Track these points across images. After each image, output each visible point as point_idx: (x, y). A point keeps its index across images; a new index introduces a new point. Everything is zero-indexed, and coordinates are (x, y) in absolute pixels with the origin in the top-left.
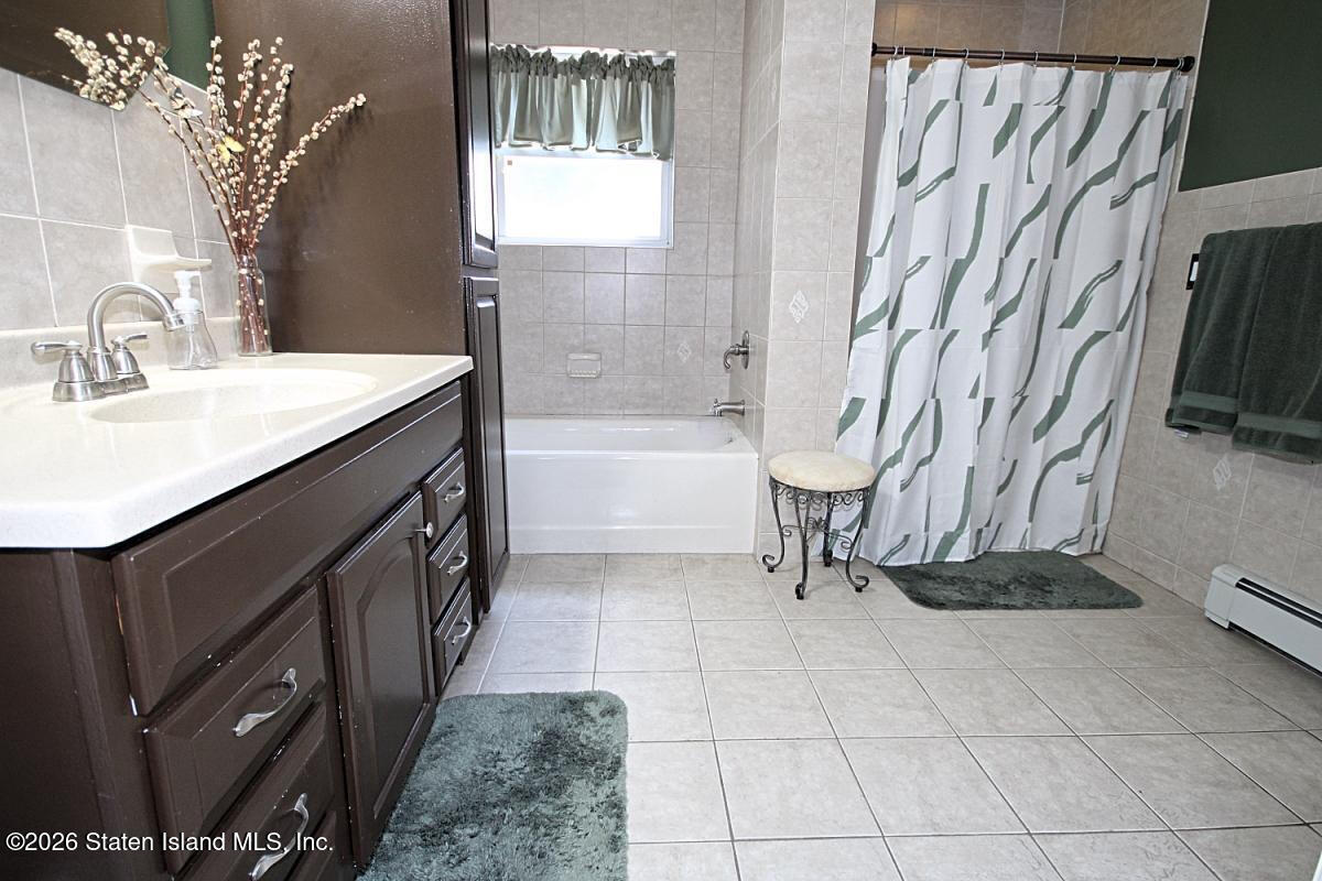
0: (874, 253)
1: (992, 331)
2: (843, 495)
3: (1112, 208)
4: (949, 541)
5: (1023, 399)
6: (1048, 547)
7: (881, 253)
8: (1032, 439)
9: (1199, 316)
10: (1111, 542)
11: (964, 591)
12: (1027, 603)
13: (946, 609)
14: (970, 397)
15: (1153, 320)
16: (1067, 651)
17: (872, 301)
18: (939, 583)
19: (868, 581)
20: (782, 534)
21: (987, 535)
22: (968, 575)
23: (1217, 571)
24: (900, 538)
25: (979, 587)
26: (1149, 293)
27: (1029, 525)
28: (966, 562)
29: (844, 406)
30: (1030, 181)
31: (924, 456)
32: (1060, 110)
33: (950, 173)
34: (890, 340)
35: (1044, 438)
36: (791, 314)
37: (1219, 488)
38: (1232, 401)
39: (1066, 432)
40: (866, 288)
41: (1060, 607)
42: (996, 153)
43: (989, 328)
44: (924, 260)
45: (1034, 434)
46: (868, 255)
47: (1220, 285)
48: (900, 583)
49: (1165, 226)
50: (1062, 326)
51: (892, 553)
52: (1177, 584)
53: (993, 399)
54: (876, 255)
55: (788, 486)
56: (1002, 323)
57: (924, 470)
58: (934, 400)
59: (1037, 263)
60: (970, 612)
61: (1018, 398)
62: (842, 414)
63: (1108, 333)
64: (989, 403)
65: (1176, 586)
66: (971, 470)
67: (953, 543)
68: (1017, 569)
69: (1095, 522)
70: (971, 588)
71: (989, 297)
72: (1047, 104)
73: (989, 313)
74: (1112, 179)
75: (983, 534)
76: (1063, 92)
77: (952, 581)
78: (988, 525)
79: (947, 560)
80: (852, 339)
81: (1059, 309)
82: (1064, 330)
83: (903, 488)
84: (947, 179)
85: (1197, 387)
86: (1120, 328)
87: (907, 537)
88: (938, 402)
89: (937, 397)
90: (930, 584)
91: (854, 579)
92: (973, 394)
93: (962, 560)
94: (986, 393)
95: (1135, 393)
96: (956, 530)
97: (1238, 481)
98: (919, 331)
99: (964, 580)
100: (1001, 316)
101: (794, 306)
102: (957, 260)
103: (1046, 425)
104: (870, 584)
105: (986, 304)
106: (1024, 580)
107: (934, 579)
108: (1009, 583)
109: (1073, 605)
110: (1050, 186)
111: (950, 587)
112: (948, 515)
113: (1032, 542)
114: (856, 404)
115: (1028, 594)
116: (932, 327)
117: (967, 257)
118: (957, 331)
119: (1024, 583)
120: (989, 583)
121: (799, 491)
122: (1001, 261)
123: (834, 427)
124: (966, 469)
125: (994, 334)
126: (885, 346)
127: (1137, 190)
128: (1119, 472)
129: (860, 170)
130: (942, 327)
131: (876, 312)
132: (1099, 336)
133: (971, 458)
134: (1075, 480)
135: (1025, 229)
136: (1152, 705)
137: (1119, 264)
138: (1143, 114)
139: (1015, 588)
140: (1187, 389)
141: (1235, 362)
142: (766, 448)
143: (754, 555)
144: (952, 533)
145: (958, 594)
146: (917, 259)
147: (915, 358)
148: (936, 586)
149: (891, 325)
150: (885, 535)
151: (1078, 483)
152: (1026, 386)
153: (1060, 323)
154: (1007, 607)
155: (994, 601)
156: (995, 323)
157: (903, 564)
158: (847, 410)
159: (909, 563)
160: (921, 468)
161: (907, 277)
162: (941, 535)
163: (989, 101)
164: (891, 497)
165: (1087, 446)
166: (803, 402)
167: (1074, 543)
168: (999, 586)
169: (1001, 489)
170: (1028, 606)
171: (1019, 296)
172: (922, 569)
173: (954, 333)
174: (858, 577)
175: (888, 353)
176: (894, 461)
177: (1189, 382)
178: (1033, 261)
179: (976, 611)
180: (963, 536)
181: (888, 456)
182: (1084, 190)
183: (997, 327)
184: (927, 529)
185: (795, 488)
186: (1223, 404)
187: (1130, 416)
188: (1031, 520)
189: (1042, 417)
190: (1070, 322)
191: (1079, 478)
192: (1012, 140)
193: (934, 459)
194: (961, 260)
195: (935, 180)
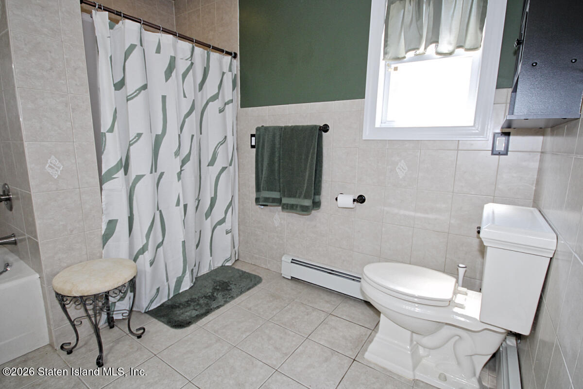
0: (106, 131)
1: (181, 171)
2: (120, 288)
3: (220, 113)
4: (179, 282)
5: (199, 201)
6: (220, 265)
7: (111, 130)
8: (205, 218)
9: (260, 160)
10: (241, 254)
11: (196, 308)
12: (225, 301)
13: (192, 324)
14: (176, 206)
15: (241, 160)
16: (250, 320)
17: (111, 159)
18: (182, 309)
19: (144, 329)
20: (74, 326)
21: (195, 271)
22: (194, 297)
23: (283, 258)
24: (155, 291)
25: (201, 301)
26: (237, 149)
27: (211, 258)
28: (190, 289)
29: (104, 227)
30: (185, 96)
31: (158, 243)
32: (192, 64)
33: (145, 87)
34: (127, 181)
35: (210, 217)
36: (49, 173)
37: (276, 226)
38: (279, 193)
39: (218, 213)
40: (105, 152)
41: (237, 296)
42: (167, 80)
43: (179, 170)
44: (139, 135)
45: (206, 216)
46: (102, 131)
47: (265, 148)
48: (162, 319)
49: (238, 122)
50: (208, 166)
51: (152, 302)
52: (269, 265)
53: (187, 205)
54: (108, 132)
55: (75, 297)
56: (185, 166)
57: (161, 249)
58: (158, 212)
59: (195, 138)
60: (203, 319)
61: (197, 201)
62: (103, 233)
63: (227, 167)
64: (185, 206)
65: (268, 266)
66: (184, 242)
67: (182, 282)
68: (213, 283)
69: (234, 248)
70: (198, 304)
71: (177, 154)
72: (186, 60)
73: (178, 162)
74: (217, 100)
75: (194, 271)
76: (192, 55)
77: (188, 304)
78: (195, 266)
79: (181, 291)
80: (101, 184)
81: (206, 158)
82: (210, 167)
83: (151, 264)
84: (144, 90)
85: (267, 189)
86: (230, 165)
87: (158, 290)
88: (160, 211)
89: (160, 209)
90: (178, 312)
91: (135, 332)
92: (178, 204)
93: (188, 288)
94: (184, 202)
95: (239, 191)
96: (182, 274)
97: (282, 222)
98: (144, 175)
99: (192, 300)
100: (184, 162)
101: (50, 166)
102: (157, 135)
103: (210, 211)
104: (146, 330)
105: (176, 157)
106: (218, 287)
107: (179, 307)
108: (213, 293)
109: (241, 293)
110: (194, 100)
111: (188, 309)
112: (176, 270)
113: (214, 266)
114: (112, 224)
115: (223, 296)
116: (151, 172)
117: (162, 133)
118: (163, 173)
119: (218, 289)
120: (206, 297)
121: (84, 298)
122: (179, 135)
123: (99, 241)
124: (181, 242)
125: (182, 172)
126: (124, 187)
127: (227, 106)
128: (239, 225)
129: (86, 76)
130: (156, 171)
131: (115, 166)
132: (224, 169)
133: (183, 237)
134: (225, 233)
135: (187, 120)
136: (290, 332)
137: (226, 137)
138: (224, 73)
139: (217, 294)
140: (263, 190)
141: (277, 178)
142: (46, 270)
143: (51, 345)
144: (180, 277)
145: (194, 311)
146: (136, 135)
147: (143, 190)
148: (181, 311)
149: (126, 173)
150: (145, 294)
151: (227, 234)
152: (199, 195)
153: (207, 165)
154: (218, 307)
155: (212, 307)
156: (181, 167)
157: (159, 305)
158: (106, 229)
159: (162, 302)
160: (158, 249)
161: (130, 145)
162: (175, 280)
163: (158, 51)
164: (145, 272)
165: (227, 217)
166: (72, 231)
167: (229, 260)
168: (209, 296)
169: (197, 246)
170: (226, 302)
171: (190, 153)
172: (170, 303)
173: (162, 174)
174: (138, 330)
175: (127, 190)
176: (143, 250)
177: (263, 187)
178: (193, 136)
179: (206, 318)
180: (186, 276)
181: (139, 249)
182: (207, 103)
183: (182, 169)
184: (167, 280)
185: (81, 297)
186: (276, 195)
187: (239, 201)
188: (211, 256)
189: (207, 208)
190: (212, 163)
191: (226, 232)
192: (174, 74)
193: (164, 242)
194: (159, 135)
195: (137, 90)
